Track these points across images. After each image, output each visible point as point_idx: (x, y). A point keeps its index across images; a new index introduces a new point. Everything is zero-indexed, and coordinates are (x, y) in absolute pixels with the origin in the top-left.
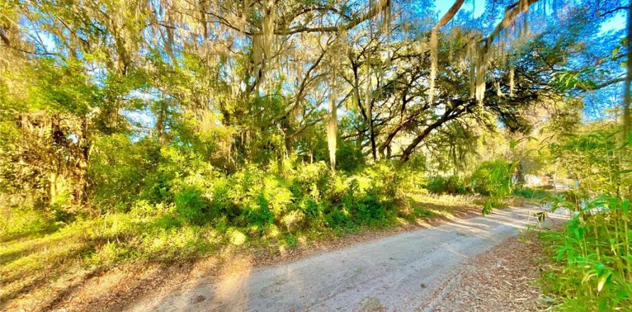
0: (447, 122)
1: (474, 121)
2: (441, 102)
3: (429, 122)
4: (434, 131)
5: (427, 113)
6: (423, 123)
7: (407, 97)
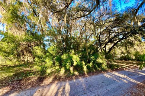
0: (124, 40)
1: (133, 39)
2: (121, 34)
3: (118, 40)
4: (119, 43)
5: (117, 38)
6: (116, 40)
7: (110, 34)
